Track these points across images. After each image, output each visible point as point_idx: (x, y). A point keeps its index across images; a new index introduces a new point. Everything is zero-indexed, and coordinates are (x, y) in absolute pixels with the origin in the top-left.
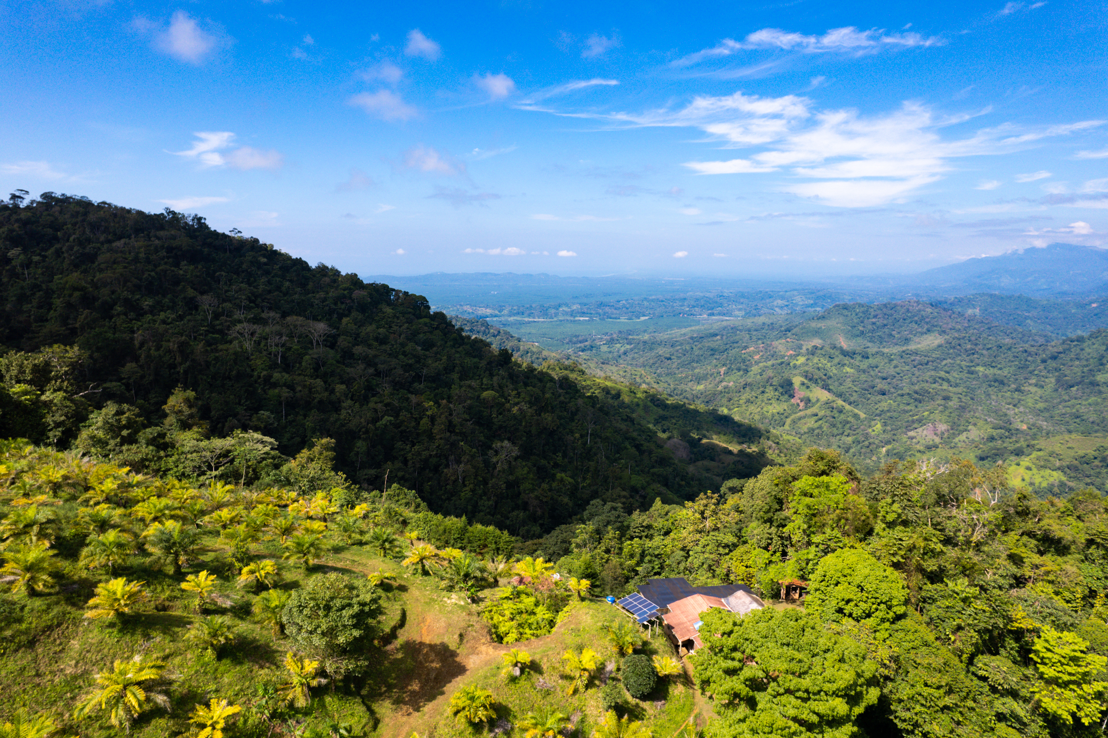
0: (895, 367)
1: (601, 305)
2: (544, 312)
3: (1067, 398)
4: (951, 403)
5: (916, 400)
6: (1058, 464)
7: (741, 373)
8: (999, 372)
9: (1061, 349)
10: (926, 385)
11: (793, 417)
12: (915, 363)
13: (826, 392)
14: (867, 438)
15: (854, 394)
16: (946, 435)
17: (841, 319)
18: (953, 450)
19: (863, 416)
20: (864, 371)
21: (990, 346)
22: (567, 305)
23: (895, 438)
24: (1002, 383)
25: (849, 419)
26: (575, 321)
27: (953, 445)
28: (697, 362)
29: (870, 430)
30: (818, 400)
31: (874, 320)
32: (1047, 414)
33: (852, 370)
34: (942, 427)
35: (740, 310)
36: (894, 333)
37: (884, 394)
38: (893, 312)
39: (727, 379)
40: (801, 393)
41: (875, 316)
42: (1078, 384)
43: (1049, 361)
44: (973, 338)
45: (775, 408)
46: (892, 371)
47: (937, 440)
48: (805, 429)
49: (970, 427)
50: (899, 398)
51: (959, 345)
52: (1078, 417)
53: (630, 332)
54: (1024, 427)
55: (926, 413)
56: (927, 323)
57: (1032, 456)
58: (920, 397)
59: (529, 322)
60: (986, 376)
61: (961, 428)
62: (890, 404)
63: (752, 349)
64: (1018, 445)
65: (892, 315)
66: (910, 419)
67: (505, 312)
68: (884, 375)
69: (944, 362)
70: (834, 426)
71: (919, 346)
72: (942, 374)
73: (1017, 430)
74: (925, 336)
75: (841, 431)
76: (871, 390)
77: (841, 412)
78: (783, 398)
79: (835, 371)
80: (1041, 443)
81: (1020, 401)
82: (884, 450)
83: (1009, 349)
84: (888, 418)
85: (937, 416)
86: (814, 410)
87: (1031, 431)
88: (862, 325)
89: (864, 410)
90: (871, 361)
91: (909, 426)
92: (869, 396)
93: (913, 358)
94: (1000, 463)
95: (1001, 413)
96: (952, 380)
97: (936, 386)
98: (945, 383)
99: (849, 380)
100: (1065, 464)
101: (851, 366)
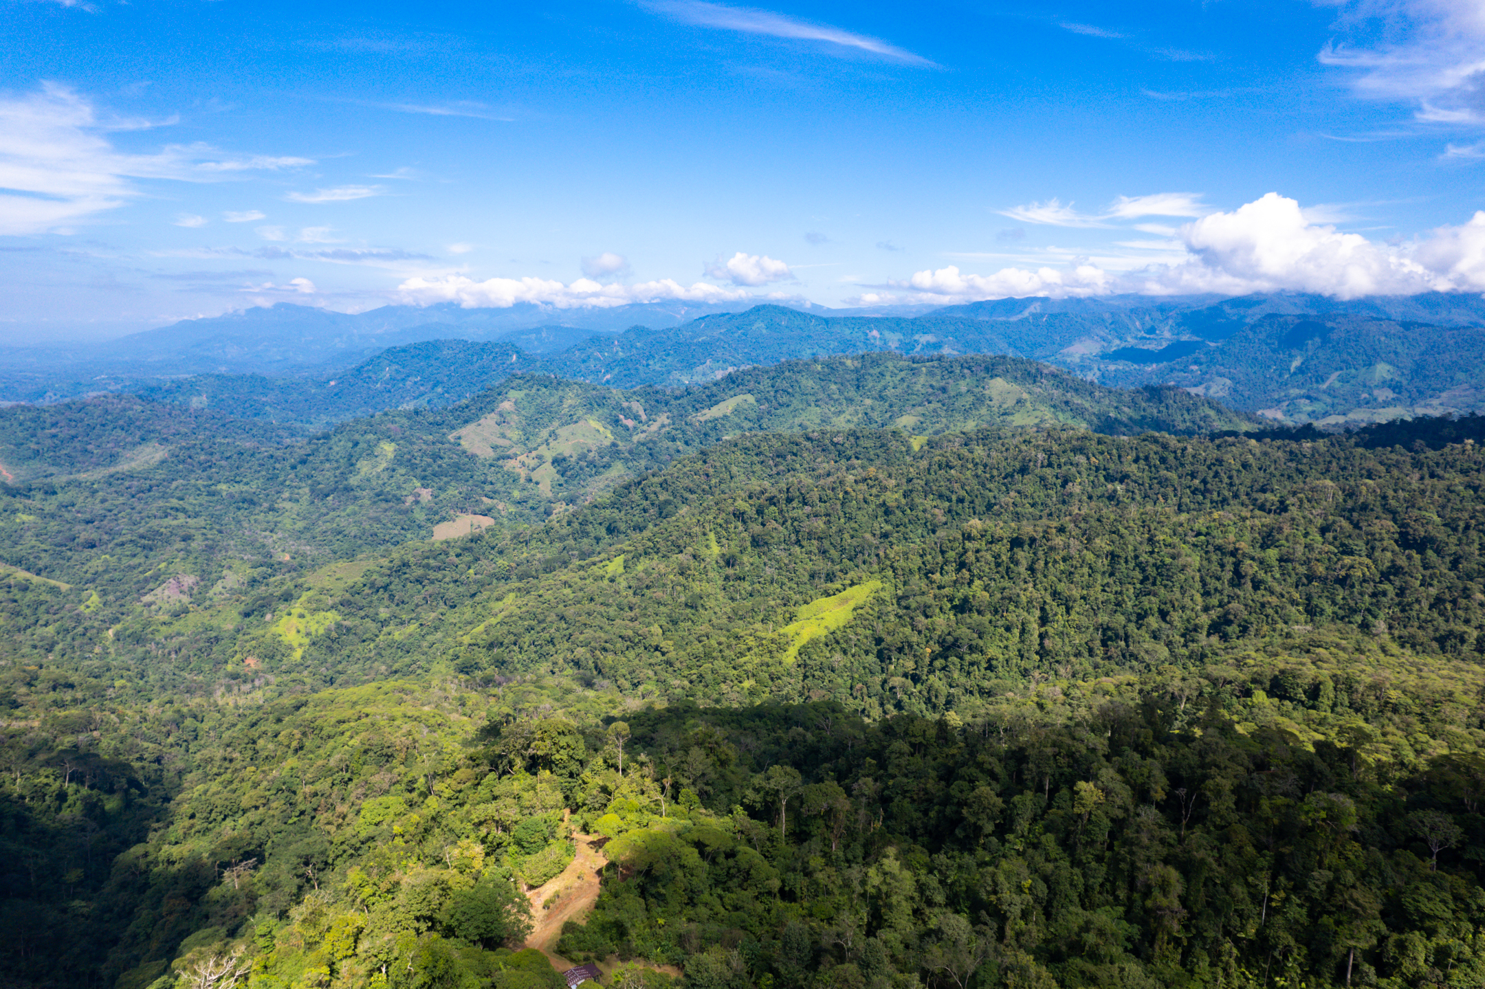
0: (103, 501)
3: (324, 510)
4: (194, 545)
5: (144, 548)
6: (330, 602)
8: (246, 488)
9: (309, 451)
10: (154, 523)
12: (133, 491)
14: (79, 622)
15: (43, 555)
16: (195, 591)
18: (210, 612)
19: (65, 587)
20: (53, 516)
21: (228, 454)
23: (124, 610)
24: (252, 502)
25: (42, 598)
27: (208, 603)
29: (82, 608)
31: (53, 431)
32: (308, 535)
33: (32, 518)
34: (189, 580)
36: (90, 447)
37: (93, 546)
38: (82, 415)
41: (54, 425)
42: (333, 491)
43: (300, 466)
44: (206, 446)
46: (99, 509)
47: (186, 599)
49: (225, 572)
50: (118, 550)
51: (190, 457)
52: (340, 533)
54: (287, 557)
55: (163, 565)
56: (139, 428)
57: (302, 599)
58: (149, 543)
60: (231, 496)
61: (214, 576)
62: (106, 561)
64: (284, 588)
65: (82, 420)
66: (142, 577)
68: (88, 516)
69: (174, 484)
70: (18, 614)
71: (133, 464)
72: (174, 502)
73: (280, 563)
74: (140, 448)
75: (32, 619)
76: (70, 544)
77: (24, 589)
80: (309, 579)
81: (276, 523)
82: (111, 632)
83: (252, 455)
84: (108, 583)
85: (178, 565)
87: (295, 563)
88: (34, 439)
89: (66, 578)
90: (61, 497)
91: (142, 588)
92: (69, 553)
93: (127, 484)
94: (268, 617)
95: (258, 545)
96: (190, 508)
97: (169, 521)
98: (181, 515)
99: (29, 533)
100: (337, 600)
101: (28, 510)
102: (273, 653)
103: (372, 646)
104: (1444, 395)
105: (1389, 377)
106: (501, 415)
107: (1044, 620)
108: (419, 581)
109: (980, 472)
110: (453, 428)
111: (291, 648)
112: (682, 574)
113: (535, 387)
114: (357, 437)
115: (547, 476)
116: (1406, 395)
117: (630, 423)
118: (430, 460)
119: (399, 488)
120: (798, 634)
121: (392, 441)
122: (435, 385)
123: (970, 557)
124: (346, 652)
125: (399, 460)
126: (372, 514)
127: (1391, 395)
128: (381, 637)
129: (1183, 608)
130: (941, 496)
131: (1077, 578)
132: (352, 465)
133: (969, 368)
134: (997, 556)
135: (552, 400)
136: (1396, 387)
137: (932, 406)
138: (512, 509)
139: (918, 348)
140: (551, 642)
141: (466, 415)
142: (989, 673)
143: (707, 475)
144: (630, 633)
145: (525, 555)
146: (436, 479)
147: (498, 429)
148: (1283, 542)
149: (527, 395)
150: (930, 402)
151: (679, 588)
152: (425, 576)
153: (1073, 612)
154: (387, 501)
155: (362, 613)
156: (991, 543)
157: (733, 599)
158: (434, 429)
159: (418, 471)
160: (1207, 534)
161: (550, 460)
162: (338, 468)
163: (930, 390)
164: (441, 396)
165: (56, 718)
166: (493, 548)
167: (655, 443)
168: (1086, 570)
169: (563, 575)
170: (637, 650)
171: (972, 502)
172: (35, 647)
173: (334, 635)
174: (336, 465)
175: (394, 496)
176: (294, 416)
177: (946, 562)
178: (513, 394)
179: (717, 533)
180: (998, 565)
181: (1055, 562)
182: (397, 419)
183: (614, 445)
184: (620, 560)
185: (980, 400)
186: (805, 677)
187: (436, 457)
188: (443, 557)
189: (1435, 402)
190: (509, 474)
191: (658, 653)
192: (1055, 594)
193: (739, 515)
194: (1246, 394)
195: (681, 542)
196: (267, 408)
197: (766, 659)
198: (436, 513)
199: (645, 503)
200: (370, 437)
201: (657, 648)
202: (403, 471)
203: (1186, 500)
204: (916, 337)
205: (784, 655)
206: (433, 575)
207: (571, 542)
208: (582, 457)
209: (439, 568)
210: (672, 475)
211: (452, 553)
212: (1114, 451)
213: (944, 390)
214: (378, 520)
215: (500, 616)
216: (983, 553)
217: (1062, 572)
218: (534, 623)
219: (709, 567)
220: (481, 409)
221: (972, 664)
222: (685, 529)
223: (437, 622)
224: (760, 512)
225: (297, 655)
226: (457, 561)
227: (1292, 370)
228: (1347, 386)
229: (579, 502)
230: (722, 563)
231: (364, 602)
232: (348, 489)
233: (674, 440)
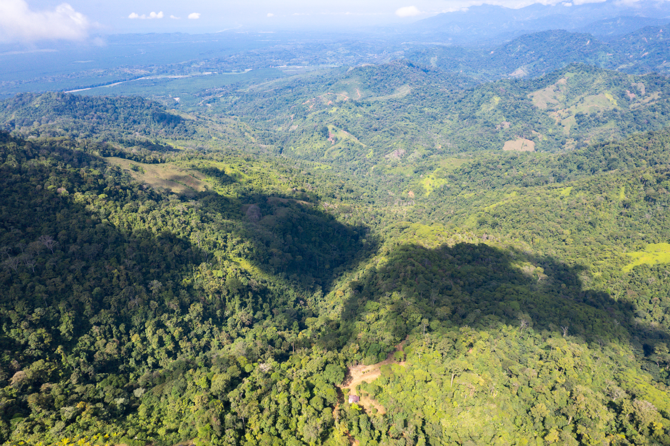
0: (384, 111)
1: (219, 61)
2: (182, 70)
3: (462, 126)
4: (407, 136)
5: (391, 134)
6: (445, 175)
7: (302, 119)
8: (434, 111)
9: (463, 97)
10: (397, 124)
11: (328, 150)
12: (395, 107)
13: (346, 132)
14: (364, 161)
15: (361, 132)
16: (403, 157)
17: (358, 78)
18: (404, 168)
19: (364, 146)
20: (367, 116)
21: (432, 93)
22: (196, 62)
23: (379, 159)
24: (435, 119)
25: (357, 149)
26: (202, 76)
27: (405, 163)
28: (279, 109)
29: (367, 156)
30: (341, 139)
31: (376, 77)
32: (452, 137)
33: (361, 116)
34: (402, 151)
35: (306, 60)
36: (386, 85)
37: (376, 130)
38: (386, 70)
39: (294, 123)
40: (332, 134)
41: (377, 74)
42: (468, 117)
43: (458, 103)
44: (425, 89)
45: (319, 145)
46: (382, 114)
47: (399, 159)
48: (334, 157)
49: (415, 150)
50: (383, 134)
51: (418, 94)
52: (464, 139)
53: (238, 85)
54: (440, 147)
55: (395, 143)
56: (404, 77)
57: (436, 171)
58: (393, 133)
59: (172, 79)
60: (428, 114)
61: (411, 151)
62: (379, 138)
63: (308, 101)
64: (431, 164)
65: (386, 73)
66: (387, 147)
67: (154, 72)
68: (378, 117)
69: (409, 106)
70: (349, 154)
72: (407, 115)
73: (436, 149)
74: (402, 87)
75: (352, 157)
76: (370, 128)
77: (353, 145)
78: (323, 138)
79: (352, 117)
81: (441, 130)
82: (373, 168)
83: (442, 95)
84: (377, 147)
85: (400, 145)
86: (339, 145)
87: (443, 150)
88: (369, 81)
89: (365, 142)
90: (372, 108)
91: (386, 152)
92: (369, 132)
93: (393, 104)
94: (421, 176)
95: (431, 139)
96: (411, 118)
97: (403, 124)
98: (408, 120)
99: (359, 122)
100: (449, 174)
101: (361, 112)
102: (419, 191)
103: (455, 198)
106: (557, 86)
108: (482, 173)
110: (532, 91)
111: (426, 190)
112: (595, 206)
113: (582, 71)
114: (484, 92)
115: (571, 122)
117: (632, 96)
118: (513, 108)
119: (496, 120)
120: (638, 259)
121: (499, 96)
122: (540, 57)
124: (444, 198)
125: (499, 107)
126: (480, 132)
128: (460, 195)
132: (479, 106)
135: (588, 80)
138: (545, 139)
140: (518, 222)
141: (540, 84)
143: (647, 148)
144: (554, 230)
145: (533, 171)
146: (513, 118)
147: (553, 94)
149: (575, 76)
151: (590, 213)
152: (485, 171)
154: (488, 126)
155: (456, 182)
157: (619, 225)
158: (522, 91)
159: (506, 113)
161: (575, 115)
162: (473, 106)
164: (541, 63)
165: (341, 206)
166: (520, 164)
167: (640, 112)
169: (541, 190)
170: (555, 238)
172: (350, 169)
173: (442, 190)
174: (472, 105)
175: (492, 124)
176: (471, 69)
178: (569, 75)
179: (626, 188)
182: (506, 84)
183: (615, 110)
184: (569, 189)
186: (630, 282)
187: (516, 107)
188: (496, 164)
190: (550, 119)
191: (564, 243)
193: (644, 181)
195: (603, 189)
196: (460, 64)
197: (613, 266)
198: (508, 136)
199: (602, 157)
200: (490, 93)
201: (564, 241)
202: (499, 112)
205: (625, 267)
206: (489, 172)
207: (557, 169)
208: (593, 115)
209: (493, 169)
210: (623, 145)
211: (500, 163)
214: (481, 135)
215: (506, 202)
218: (517, 210)
219: (612, 206)
220: (548, 82)
222: (608, 182)
223: (482, 196)
224: (659, 181)
225: (427, 194)
226: (502, 167)
229: (581, 140)
230: (621, 205)
231: (458, 177)
232: (474, 118)
233: (654, 110)
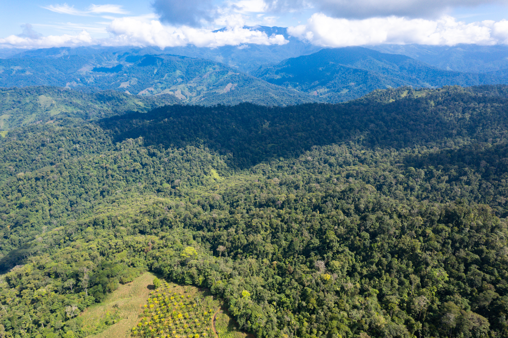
104: (194, 79)
105: (180, 75)
107: (50, 204)
109: (26, 148)
116: (185, 80)
123: (21, 187)
127: (182, 80)
129: (92, 189)
130: (12, 161)
131: (59, 187)
133: (29, 92)
134: (31, 185)
136: (182, 78)
137: (15, 110)
139: (14, 72)
142: (32, 228)
148: (119, 162)
150: (14, 108)
153: (59, 199)
156: (29, 180)
160: (98, 163)
163: (13, 103)
168: (62, 184)
171: (25, 160)
177: (13, 191)
180: (32, 188)
181: (51, 184)
185: (36, 105)
189: (192, 82)
192: (52, 195)
194: (142, 83)
203: (99, 147)
204: (12, 67)
212: (74, 133)
213: (19, 102)
216: (26, 185)
217: (54, 186)
221: (26, 227)
227: (155, 73)
228: (170, 78)
